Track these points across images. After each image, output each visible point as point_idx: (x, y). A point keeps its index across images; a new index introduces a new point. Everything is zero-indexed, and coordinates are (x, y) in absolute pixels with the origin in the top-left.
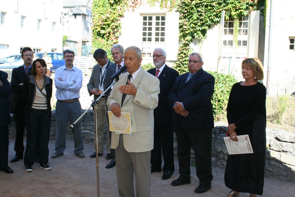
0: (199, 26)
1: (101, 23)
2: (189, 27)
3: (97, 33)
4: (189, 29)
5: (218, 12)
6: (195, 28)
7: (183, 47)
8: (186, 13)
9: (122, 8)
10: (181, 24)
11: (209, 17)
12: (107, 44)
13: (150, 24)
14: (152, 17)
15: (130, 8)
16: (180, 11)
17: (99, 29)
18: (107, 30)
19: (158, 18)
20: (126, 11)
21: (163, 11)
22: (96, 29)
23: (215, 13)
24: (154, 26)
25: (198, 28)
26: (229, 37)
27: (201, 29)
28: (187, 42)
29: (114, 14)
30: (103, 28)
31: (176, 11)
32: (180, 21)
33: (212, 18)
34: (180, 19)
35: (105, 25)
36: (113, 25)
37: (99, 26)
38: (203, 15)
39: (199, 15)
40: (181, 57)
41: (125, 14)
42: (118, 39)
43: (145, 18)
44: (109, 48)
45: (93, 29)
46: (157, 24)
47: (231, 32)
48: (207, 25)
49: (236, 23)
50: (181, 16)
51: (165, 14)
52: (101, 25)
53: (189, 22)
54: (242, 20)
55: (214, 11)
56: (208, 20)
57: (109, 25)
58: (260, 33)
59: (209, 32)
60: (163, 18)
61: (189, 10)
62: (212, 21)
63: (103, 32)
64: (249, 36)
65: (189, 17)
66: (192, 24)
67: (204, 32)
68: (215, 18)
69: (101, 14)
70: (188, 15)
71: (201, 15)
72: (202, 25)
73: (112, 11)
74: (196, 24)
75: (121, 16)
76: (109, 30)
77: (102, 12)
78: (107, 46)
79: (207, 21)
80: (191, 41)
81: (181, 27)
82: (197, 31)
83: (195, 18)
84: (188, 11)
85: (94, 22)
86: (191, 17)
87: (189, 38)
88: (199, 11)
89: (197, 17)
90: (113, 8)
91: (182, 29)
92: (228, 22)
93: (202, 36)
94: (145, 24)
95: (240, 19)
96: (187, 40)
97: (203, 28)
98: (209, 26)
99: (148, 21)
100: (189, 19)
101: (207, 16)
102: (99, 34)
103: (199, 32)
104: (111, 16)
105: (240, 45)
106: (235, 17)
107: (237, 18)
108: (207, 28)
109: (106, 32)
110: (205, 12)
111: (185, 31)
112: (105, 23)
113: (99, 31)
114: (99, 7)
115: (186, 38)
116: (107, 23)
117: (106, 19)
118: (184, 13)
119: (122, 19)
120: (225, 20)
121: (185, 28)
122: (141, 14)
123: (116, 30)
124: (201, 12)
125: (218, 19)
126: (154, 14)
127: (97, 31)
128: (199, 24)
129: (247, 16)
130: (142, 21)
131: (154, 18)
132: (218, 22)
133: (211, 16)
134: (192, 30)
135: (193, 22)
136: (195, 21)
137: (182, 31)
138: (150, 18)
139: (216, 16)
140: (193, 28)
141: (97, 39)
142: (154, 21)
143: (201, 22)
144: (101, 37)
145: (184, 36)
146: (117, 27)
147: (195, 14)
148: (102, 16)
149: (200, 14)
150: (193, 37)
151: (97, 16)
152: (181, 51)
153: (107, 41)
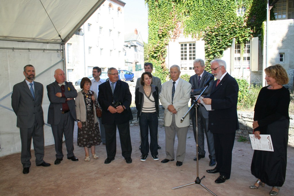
0: (218, 48)
1: (154, 50)
2: (212, 50)
3: (152, 56)
4: (211, 51)
5: (230, 39)
6: (216, 50)
7: (208, 63)
8: (209, 40)
9: (167, 39)
10: (206, 48)
11: (225, 42)
12: (158, 63)
13: (186, 49)
14: (186, 44)
15: (172, 40)
16: (205, 40)
17: (153, 53)
18: (158, 54)
19: (190, 45)
20: (170, 41)
21: (193, 40)
22: (151, 54)
23: (228, 40)
24: (188, 50)
25: (218, 50)
26: (238, 55)
27: (219, 51)
28: (210, 59)
29: (162, 43)
30: (155, 53)
31: (202, 40)
32: (206, 46)
33: (226, 43)
34: (205, 44)
35: (156, 51)
36: (162, 51)
37: (153, 51)
38: (220, 41)
39: (218, 42)
40: (207, 69)
41: (170, 43)
42: (165, 59)
43: (182, 45)
44: (159, 65)
45: (149, 54)
46: (190, 48)
47: (239, 52)
48: (223, 48)
49: (242, 46)
50: (206, 42)
51: (195, 42)
52: (154, 51)
53: (212, 47)
54: (246, 44)
55: (228, 39)
56: (224, 44)
57: (158, 51)
58: (259, 52)
59: (225, 52)
60: (194, 45)
61: (212, 38)
62: (226, 45)
63: (155, 55)
64: (251, 54)
65: (211, 43)
66: (213, 48)
67: (221, 52)
68: (228, 43)
69: (154, 44)
70: (211, 42)
71: (219, 42)
72: (220, 48)
73: (161, 41)
74: (216, 48)
75: (166, 44)
76: (159, 54)
77: (155, 43)
78: (158, 64)
79: (223, 46)
80: (213, 58)
81: (206, 50)
82: (217, 52)
83: (215, 44)
84: (210, 39)
85: (149, 49)
86: (212, 43)
87: (212, 56)
88: (218, 39)
89: (217, 43)
90: (161, 40)
91: (207, 51)
92: (237, 45)
93: (220, 55)
94: (182, 49)
95: (245, 43)
96: (211, 58)
97: (221, 50)
98: (225, 49)
99: (184, 47)
100: (211, 44)
101: (223, 42)
102: (153, 57)
103: (218, 53)
104: (160, 45)
105: (245, 60)
106: (241, 42)
107: (243, 43)
108: (223, 49)
109: (157, 55)
110: (222, 40)
111: (209, 52)
112: (157, 49)
113: (153, 55)
114: (152, 39)
115: (210, 57)
116: (158, 49)
117: (157, 47)
118: (208, 41)
119: (167, 46)
120: (235, 44)
121: (209, 51)
122: (179, 43)
123: (164, 53)
124: (219, 40)
125: (230, 44)
126: (188, 42)
127: (152, 54)
128: (218, 47)
129: (249, 41)
130: (180, 47)
131: (188, 45)
132: (231, 46)
133: (226, 42)
134: (214, 51)
135: (214, 46)
136: (216, 46)
137: (207, 53)
138: (186, 45)
139: (229, 41)
140: (214, 50)
141: (151, 60)
142: (188, 47)
143: (220, 46)
144: (154, 58)
145: (208, 56)
146: (164, 51)
147: (215, 41)
148: (154, 45)
149: (218, 40)
150: (215, 56)
151: (151, 45)
152: (207, 65)
153: (158, 60)
